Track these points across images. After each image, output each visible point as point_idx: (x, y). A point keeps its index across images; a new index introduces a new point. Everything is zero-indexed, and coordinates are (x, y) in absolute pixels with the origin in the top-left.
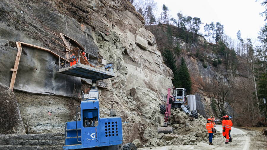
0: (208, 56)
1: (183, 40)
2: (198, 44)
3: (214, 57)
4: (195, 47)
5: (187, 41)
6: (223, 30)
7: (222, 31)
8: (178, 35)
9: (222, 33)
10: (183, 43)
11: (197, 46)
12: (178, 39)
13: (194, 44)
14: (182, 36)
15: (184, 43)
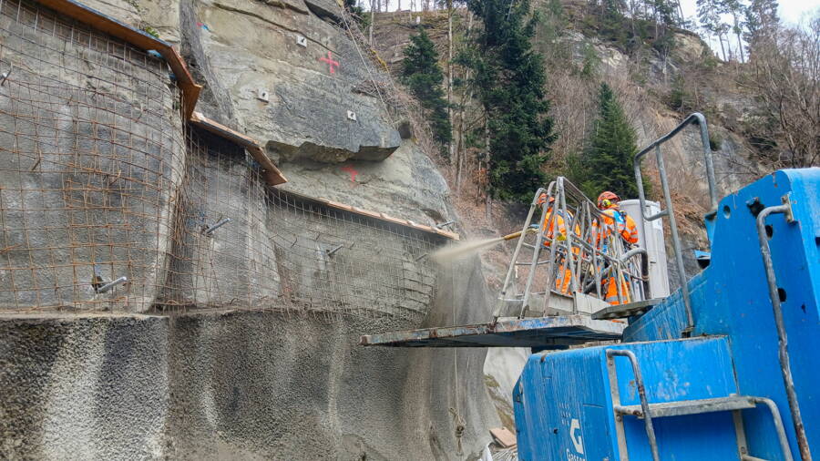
0: (720, 106)
1: (614, 46)
2: (679, 62)
3: (745, 110)
4: (665, 71)
5: (628, 50)
6: (777, 5)
7: (774, 12)
8: (593, 28)
9: (774, 18)
10: (616, 57)
11: (676, 69)
12: (595, 40)
13: (663, 60)
14: (609, 27)
15: (618, 56)
